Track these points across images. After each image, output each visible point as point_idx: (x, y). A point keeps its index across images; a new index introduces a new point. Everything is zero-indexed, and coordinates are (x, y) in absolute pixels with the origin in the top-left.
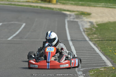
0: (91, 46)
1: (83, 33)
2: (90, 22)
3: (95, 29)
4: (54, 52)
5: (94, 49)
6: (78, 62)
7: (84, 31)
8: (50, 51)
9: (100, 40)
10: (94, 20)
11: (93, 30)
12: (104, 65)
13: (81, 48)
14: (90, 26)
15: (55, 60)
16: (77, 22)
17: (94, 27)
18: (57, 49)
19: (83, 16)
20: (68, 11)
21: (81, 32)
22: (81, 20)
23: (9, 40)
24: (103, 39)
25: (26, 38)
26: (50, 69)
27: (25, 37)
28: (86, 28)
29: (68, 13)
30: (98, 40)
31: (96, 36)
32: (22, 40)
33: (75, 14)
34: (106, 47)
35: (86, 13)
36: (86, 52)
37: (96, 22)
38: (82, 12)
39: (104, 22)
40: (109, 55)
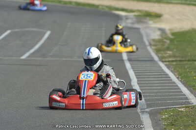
0: (163, 70)
1: (149, 48)
2: (160, 29)
3: (168, 42)
4: (93, 80)
5: (167, 75)
6: (135, 97)
7: (150, 45)
8: (86, 79)
9: (178, 61)
10: (166, 26)
11: (165, 42)
13: (145, 74)
14: (161, 35)
15: (95, 94)
16: (138, 29)
17: (166, 39)
18: (98, 75)
19: (148, 18)
20: (123, 10)
21: (145, 45)
22: (145, 25)
23: (22, 60)
24: (183, 57)
25: (51, 56)
26: (85, 110)
27: (51, 54)
28: (154, 40)
29: (123, 13)
30: (174, 59)
31: (170, 52)
32: (46, 59)
33: (135, 16)
34: (188, 72)
35: (153, 14)
36: (153, 80)
37: (170, 30)
38: (146, 12)
39: (183, 30)
40: (194, 86)
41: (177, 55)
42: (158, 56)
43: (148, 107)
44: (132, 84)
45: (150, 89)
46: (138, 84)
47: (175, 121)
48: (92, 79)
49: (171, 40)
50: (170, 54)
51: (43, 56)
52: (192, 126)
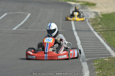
0: (96, 36)
1: (88, 24)
2: (95, 12)
3: (99, 20)
5: (99, 39)
7: (89, 21)
8: (48, 42)
9: (105, 31)
10: (98, 11)
11: (98, 20)
12: (109, 55)
13: (85, 39)
14: (95, 16)
16: (82, 12)
17: (98, 18)
19: (88, 6)
20: (73, 1)
21: (86, 22)
22: (86, 10)
23: (14, 30)
24: (108, 29)
27: (30, 27)
28: (91, 19)
29: (73, 3)
30: (103, 30)
31: (100, 26)
32: (27, 30)
33: (80, 4)
34: (111, 37)
35: (91, 4)
36: (90, 42)
37: (100, 13)
38: (87, 2)
39: (108, 13)
40: (114, 46)
41: (105, 28)
42: (93, 28)
43: (86, 58)
44: (78, 44)
45: (88, 48)
46: (81, 44)
47: (102, 66)
48: (52, 42)
49: (101, 19)
50: (100, 27)
51: (26, 28)
52: (112, 69)
